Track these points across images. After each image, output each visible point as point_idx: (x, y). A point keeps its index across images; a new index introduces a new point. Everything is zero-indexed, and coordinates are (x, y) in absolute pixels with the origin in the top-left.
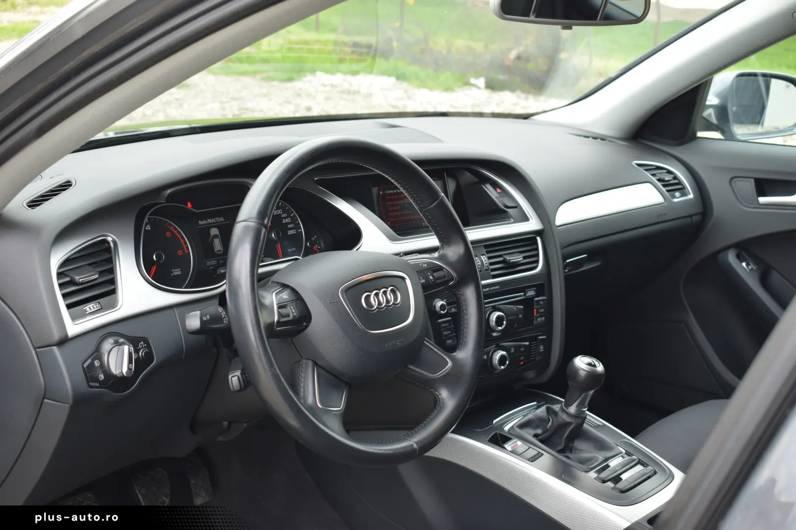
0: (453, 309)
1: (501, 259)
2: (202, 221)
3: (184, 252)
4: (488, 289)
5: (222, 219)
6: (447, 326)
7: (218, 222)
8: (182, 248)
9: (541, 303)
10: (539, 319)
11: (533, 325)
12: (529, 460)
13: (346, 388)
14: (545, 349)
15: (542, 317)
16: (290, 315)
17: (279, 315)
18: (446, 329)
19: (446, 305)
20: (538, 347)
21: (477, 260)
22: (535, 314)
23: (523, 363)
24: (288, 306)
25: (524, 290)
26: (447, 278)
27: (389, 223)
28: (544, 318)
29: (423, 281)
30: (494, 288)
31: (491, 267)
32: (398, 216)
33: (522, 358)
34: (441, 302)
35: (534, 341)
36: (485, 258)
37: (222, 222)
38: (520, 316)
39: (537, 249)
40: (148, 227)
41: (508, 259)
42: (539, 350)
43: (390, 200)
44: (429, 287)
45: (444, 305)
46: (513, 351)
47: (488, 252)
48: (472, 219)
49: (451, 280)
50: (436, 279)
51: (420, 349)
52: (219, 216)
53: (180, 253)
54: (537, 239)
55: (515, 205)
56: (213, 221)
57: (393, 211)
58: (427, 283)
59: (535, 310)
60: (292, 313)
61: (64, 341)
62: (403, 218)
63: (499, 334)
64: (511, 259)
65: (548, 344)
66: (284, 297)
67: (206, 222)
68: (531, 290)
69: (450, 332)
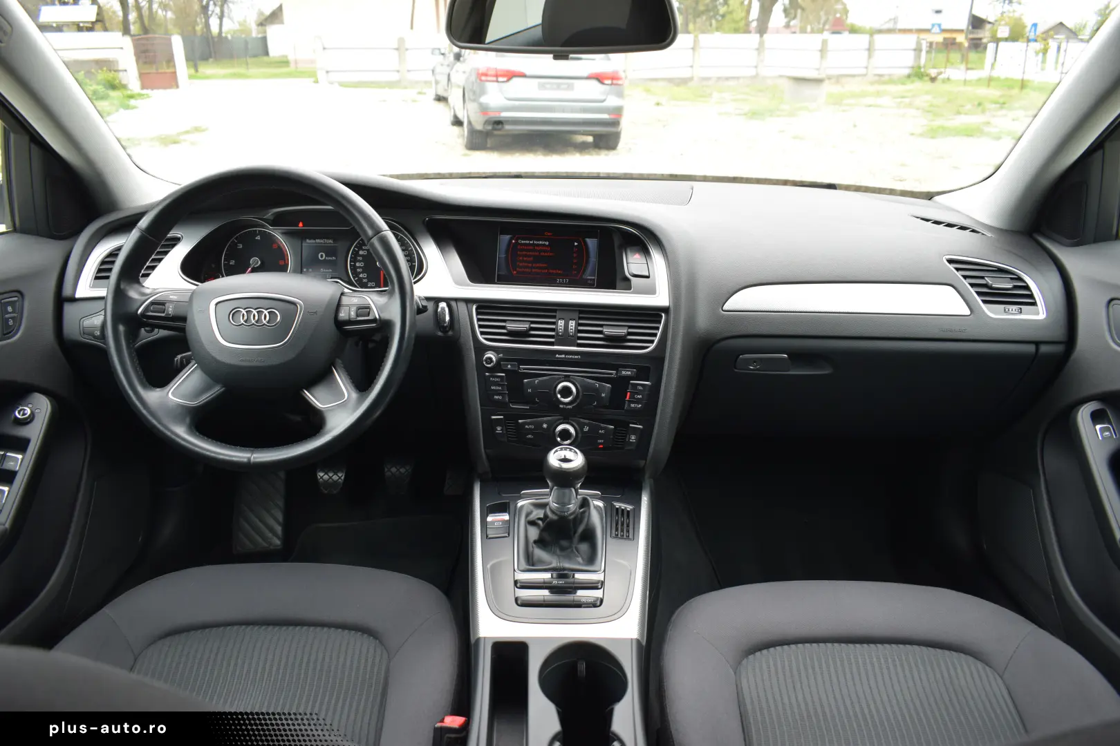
0: (509, 366)
1: (600, 329)
2: (310, 239)
3: (285, 262)
4: (563, 356)
5: (331, 241)
7: (326, 243)
8: (285, 259)
9: (640, 388)
10: (633, 405)
11: (623, 409)
12: (487, 536)
13: (217, 390)
14: (639, 440)
15: (638, 404)
16: (164, 312)
17: (147, 309)
18: (496, 384)
19: (494, 359)
20: (628, 436)
21: (561, 323)
22: (627, 398)
23: (601, 446)
24: (167, 305)
25: (616, 367)
26: (370, 317)
27: (515, 272)
28: (640, 406)
29: (343, 315)
30: (573, 357)
31: (579, 335)
32: (527, 267)
33: (600, 441)
34: (490, 355)
35: (622, 427)
36: (572, 324)
37: (330, 243)
38: (603, 395)
39: (657, 328)
40: (258, 238)
41: (604, 330)
42: (630, 439)
43: (522, 250)
44: (350, 322)
45: (490, 359)
46: (586, 429)
47: (580, 318)
48: (619, 283)
49: (374, 320)
50: (357, 316)
51: (321, 376)
52: (328, 238)
53: (282, 263)
54: (662, 316)
55: (647, 274)
56: (322, 241)
57: (523, 261)
58: (347, 318)
59: (629, 393)
60: (168, 311)
61: (73, 300)
62: (533, 270)
63: (569, 407)
64: (607, 331)
65: (645, 436)
66: (171, 297)
67: (314, 241)
68: (628, 371)
69: (500, 388)
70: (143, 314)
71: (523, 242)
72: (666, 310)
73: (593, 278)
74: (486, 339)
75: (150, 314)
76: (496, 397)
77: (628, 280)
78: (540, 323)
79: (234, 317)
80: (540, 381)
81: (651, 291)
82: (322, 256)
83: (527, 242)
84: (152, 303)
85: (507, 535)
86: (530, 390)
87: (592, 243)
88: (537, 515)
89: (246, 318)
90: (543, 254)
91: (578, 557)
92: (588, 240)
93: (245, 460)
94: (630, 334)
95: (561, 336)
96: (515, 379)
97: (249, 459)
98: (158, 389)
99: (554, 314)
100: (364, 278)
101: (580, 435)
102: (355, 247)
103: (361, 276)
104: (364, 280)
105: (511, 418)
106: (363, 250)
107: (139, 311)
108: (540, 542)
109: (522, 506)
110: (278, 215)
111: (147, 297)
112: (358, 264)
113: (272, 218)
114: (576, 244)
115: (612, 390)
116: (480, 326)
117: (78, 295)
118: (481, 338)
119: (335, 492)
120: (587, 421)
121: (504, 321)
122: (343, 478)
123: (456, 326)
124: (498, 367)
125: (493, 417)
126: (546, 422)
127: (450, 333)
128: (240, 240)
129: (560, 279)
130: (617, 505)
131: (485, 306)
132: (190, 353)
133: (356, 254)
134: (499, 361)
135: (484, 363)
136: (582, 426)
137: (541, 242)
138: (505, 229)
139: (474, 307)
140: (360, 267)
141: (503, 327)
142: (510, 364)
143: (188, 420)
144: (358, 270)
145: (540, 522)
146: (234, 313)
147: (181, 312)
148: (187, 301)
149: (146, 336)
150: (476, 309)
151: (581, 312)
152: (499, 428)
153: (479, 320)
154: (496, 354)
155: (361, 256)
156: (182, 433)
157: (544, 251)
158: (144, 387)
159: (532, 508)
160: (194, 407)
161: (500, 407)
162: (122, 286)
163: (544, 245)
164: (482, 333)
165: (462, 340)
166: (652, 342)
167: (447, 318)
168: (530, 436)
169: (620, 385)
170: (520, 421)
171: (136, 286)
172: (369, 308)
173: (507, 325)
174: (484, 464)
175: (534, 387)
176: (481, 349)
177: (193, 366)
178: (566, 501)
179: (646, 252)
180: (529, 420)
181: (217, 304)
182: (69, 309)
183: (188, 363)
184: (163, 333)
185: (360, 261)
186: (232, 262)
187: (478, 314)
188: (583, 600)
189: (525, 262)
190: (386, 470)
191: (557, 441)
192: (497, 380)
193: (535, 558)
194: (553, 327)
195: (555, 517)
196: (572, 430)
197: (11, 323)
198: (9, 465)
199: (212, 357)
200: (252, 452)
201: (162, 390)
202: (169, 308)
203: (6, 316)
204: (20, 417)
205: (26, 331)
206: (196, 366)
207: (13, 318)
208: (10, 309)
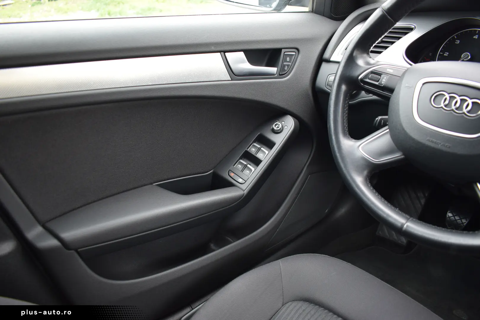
13: (397, 156)
16: (378, 81)
17: (366, 76)
24: (382, 76)
40: (475, 37)
60: (382, 81)
61: (328, 61)
66: (388, 70)
70: (362, 80)
75: (367, 80)
79: (436, 99)
84: (372, 72)
89: (447, 102)
93: (399, 225)
97: (403, 225)
98: (354, 140)
107: (360, 77)
111: (370, 66)
117: (331, 59)
128: (459, 37)
132: (387, 117)
143: (365, 173)
146: (437, 96)
147: (390, 85)
148: (400, 76)
149: (364, 96)
156: (358, 182)
158: (345, 135)
160: (373, 164)
162: (355, 54)
171: (365, 55)
177: (385, 130)
181: (424, 84)
182: (324, 66)
183: (385, 125)
184: (375, 97)
186: (446, 54)
197: (286, 68)
198: (260, 156)
199: (403, 129)
200: (408, 220)
201: (356, 142)
202: (383, 78)
203: (285, 63)
204: (275, 128)
205: (294, 75)
206: (388, 130)
207: (288, 66)
208: (288, 59)
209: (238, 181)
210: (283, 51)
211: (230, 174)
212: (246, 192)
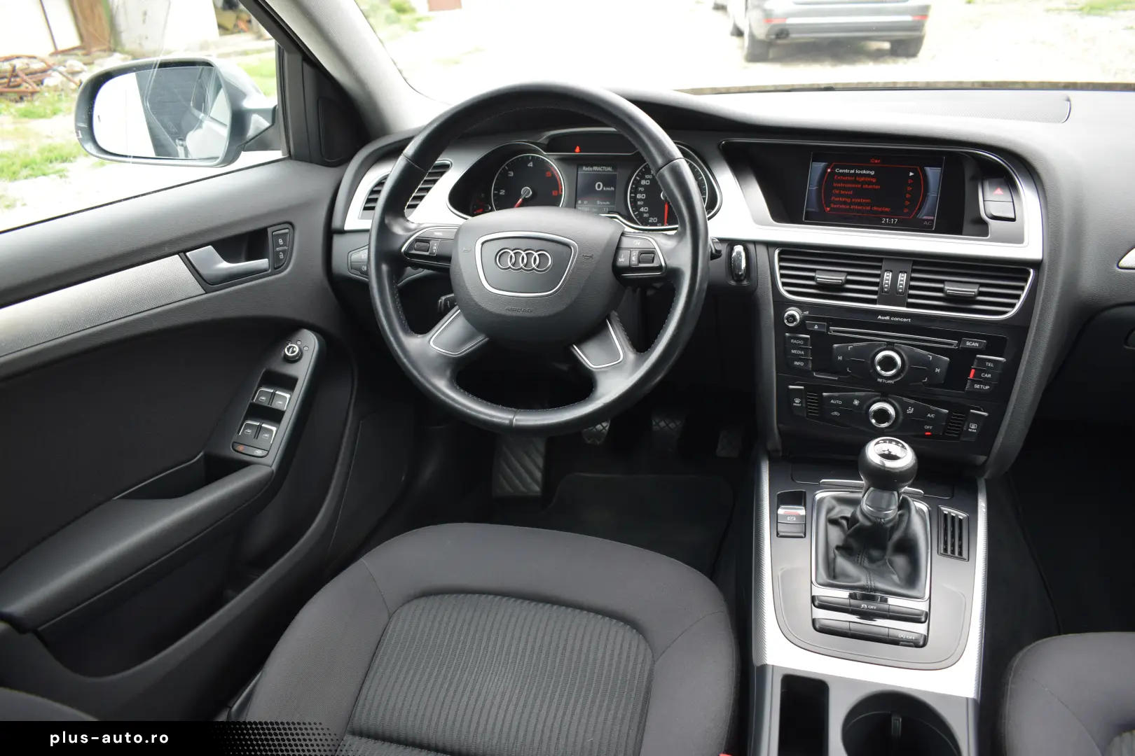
0: (816, 327)
1: (940, 286)
2: (587, 166)
3: (558, 192)
4: (887, 318)
5: (610, 169)
6: (799, 344)
7: (605, 171)
8: (558, 190)
9: (990, 364)
10: (977, 386)
11: (963, 389)
12: (778, 534)
13: (480, 340)
14: (981, 430)
15: (985, 385)
16: (428, 251)
17: (411, 246)
18: (797, 347)
19: (798, 317)
20: (966, 423)
21: (888, 276)
22: (971, 376)
23: (929, 433)
24: (431, 243)
25: (958, 336)
26: (655, 264)
27: (828, 209)
28: (987, 387)
29: (623, 260)
30: (901, 320)
31: (911, 292)
32: (845, 203)
33: (928, 427)
34: (793, 311)
35: (960, 413)
36: (902, 278)
37: (609, 171)
38: (938, 370)
39: (1022, 288)
40: (531, 165)
41: (947, 288)
42: (968, 427)
43: (839, 182)
44: (630, 269)
45: (793, 316)
46: (910, 411)
47: (914, 271)
48: (966, 227)
49: (660, 268)
50: (639, 262)
51: (594, 331)
52: (607, 165)
53: (554, 193)
54: (1029, 273)
55: (1012, 216)
56: (599, 169)
57: (837, 196)
58: (627, 263)
59: (973, 371)
60: (432, 249)
61: (342, 232)
62: (852, 207)
63: (889, 382)
64: (950, 288)
65: (990, 428)
66: (436, 233)
67: (591, 169)
68: (975, 342)
69: (803, 353)
70: (406, 253)
71: (841, 171)
72: (1037, 265)
73: (932, 218)
74: (789, 292)
75: (414, 252)
76: (796, 363)
77: (985, 224)
78: (862, 274)
79: (501, 260)
80: (854, 348)
81: (1018, 239)
82: (599, 186)
83: (847, 171)
84: (417, 240)
85: (803, 535)
86: (840, 358)
87: (933, 174)
88: (841, 511)
89: (513, 260)
90: (866, 186)
91: (893, 574)
92: (928, 169)
93: (507, 422)
94: (981, 294)
95: (886, 292)
96: (821, 344)
97: (511, 421)
98: (419, 336)
99: (880, 264)
100: (646, 213)
101: (901, 418)
102: (637, 175)
103: (642, 209)
104: (645, 215)
105: (814, 389)
106: (646, 179)
107: (403, 250)
108: (845, 549)
109: (822, 500)
110: (553, 139)
111: (412, 233)
112: (639, 196)
113: (546, 142)
114: (911, 174)
115: (950, 364)
116: (782, 276)
117: (347, 228)
118: (782, 290)
119: (598, 443)
120: (912, 401)
121: (814, 270)
122: (607, 428)
123: (753, 275)
124: (802, 327)
125: (791, 387)
126: (858, 398)
127: (745, 283)
128: (511, 167)
129: (886, 218)
130: (946, 510)
131: (790, 252)
132: (453, 295)
133: (637, 183)
134: (804, 319)
135: (786, 321)
136: (905, 406)
137: (864, 172)
138: (819, 154)
139: (777, 252)
140: (641, 200)
141: (812, 278)
142: (818, 325)
143: (448, 373)
144: (639, 203)
145: (844, 522)
146: (501, 255)
147: (445, 252)
148: (453, 238)
149: (412, 274)
150: (779, 254)
151: (915, 263)
152: (797, 401)
153: (781, 268)
154: (800, 312)
155: (642, 186)
156: (443, 387)
157: (870, 183)
158: (406, 332)
159: (834, 502)
160: (454, 359)
161: (800, 375)
162: (386, 221)
163: (869, 175)
164: (784, 284)
165: (759, 291)
166: (1013, 306)
167: (743, 265)
168: (836, 413)
169: (962, 360)
170: (824, 394)
171: (401, 220)
172: (653, 252)
173: (817, 276)
174: (775, 441)
175: (845, 354)
176: (782, 303)
177: (455, 313)
178: (884, 506)
179: (1011, 186)
180: (836, 394)
181: (483, 244)
182: (338, 241)
183: (453, 306)
184: (426, 272)
185: (641, 192)
186: (502, 192)
187: (780, 260)
188: (902, 635)
189: (843, 196)
190: (654, 423)
191: (871, 423)
192: (800, 342)
193: (837, 570)
194: (877, 280)
195: (868, 523)
196: (891, 411)
197: (281, 256)
198: (278, 404)
199: (476, 304)
200: (515, 414)
201: (423, 337)
202: (433, 246)
203: (278, 249)
204: (289, 354)
205: (296, 265)
206: (459, 311)
207: (284, 252)
208: (281, 241)
209: (255, 454)
210: (270, 230)
211: (237, 449)
212: (274, 467)
